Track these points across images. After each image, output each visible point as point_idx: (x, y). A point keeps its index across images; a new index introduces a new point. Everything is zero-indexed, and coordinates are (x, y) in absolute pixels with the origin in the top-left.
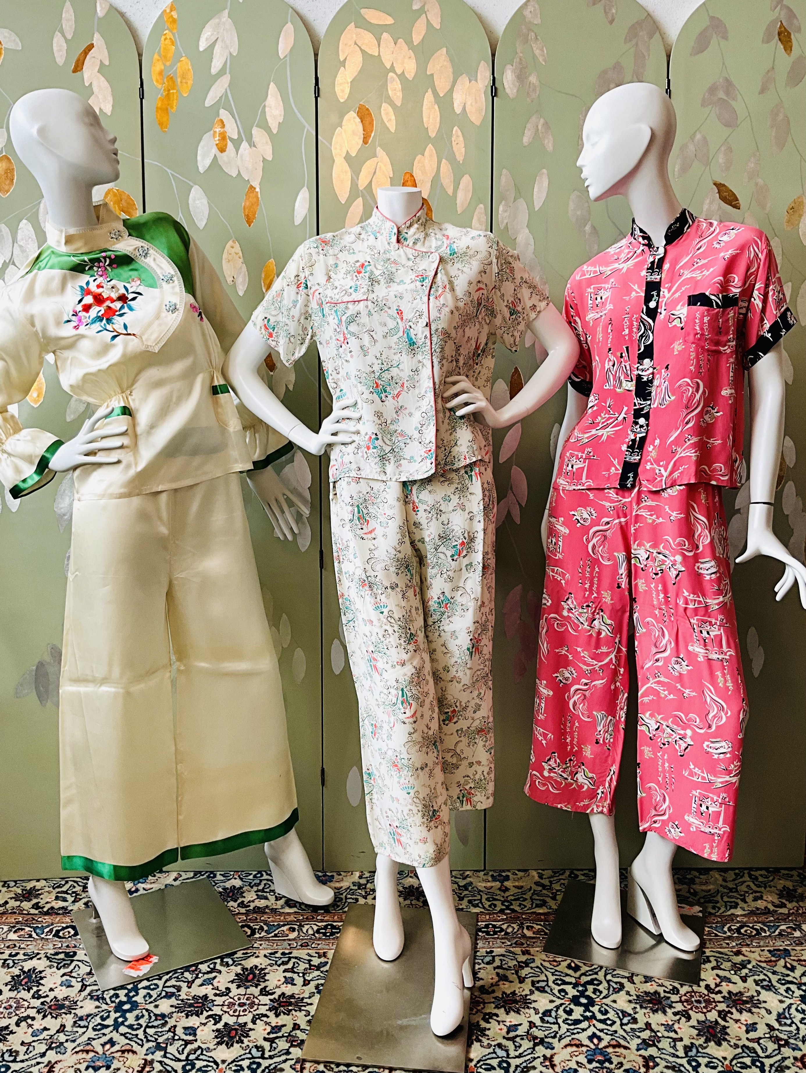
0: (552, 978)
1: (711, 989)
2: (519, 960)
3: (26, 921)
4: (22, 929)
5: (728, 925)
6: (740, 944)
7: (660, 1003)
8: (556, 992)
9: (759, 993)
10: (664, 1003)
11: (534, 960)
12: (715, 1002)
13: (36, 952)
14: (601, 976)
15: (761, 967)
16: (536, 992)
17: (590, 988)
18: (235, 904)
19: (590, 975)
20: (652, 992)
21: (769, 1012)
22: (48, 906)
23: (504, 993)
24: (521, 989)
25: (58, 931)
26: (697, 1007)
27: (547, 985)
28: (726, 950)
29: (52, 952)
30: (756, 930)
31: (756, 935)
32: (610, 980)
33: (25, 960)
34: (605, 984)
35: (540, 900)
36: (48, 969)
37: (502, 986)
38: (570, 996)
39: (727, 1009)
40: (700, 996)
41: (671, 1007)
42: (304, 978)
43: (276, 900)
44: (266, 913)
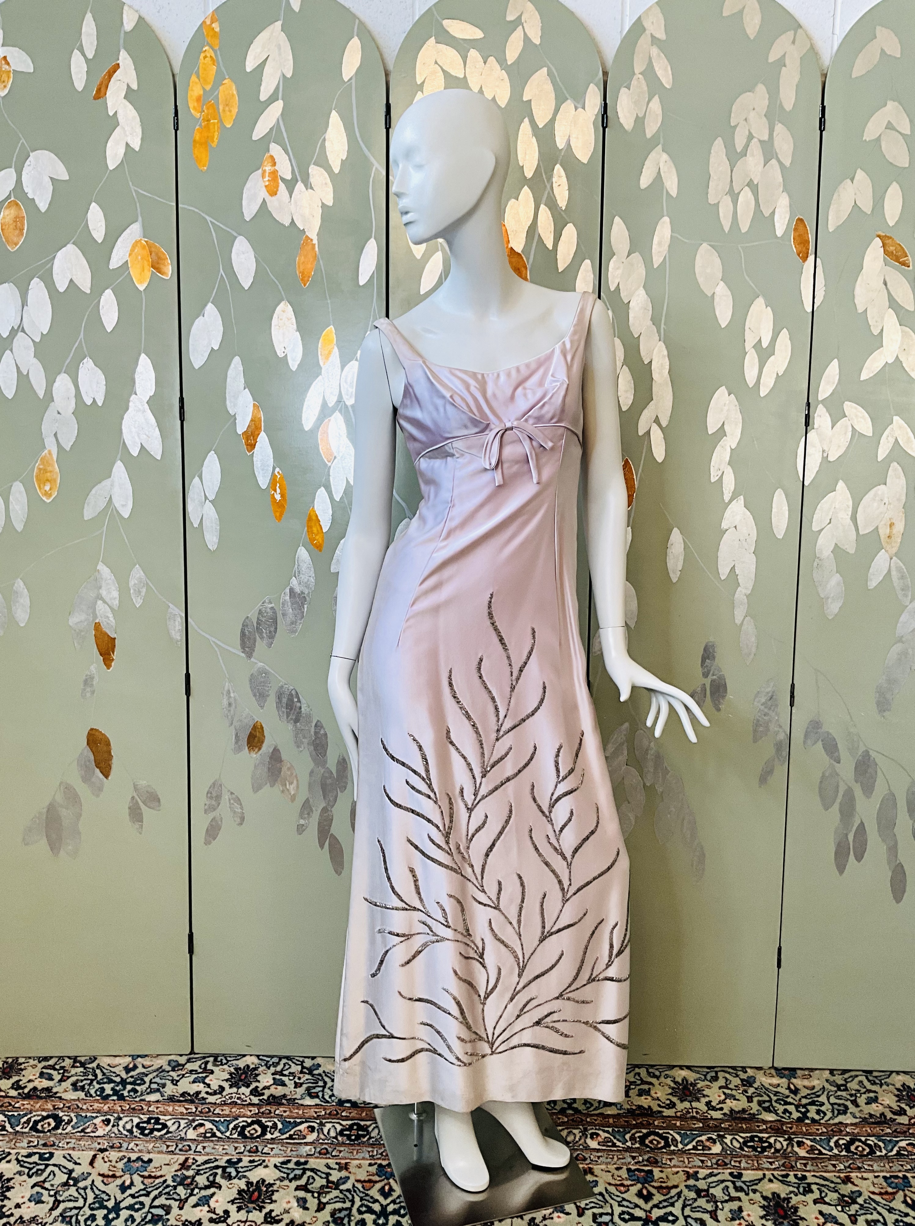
0: (617, 1210)
11: (597, 1182)
14: (676, 1210)
18: (247, 1091)
19: (664, 1207)
27: (612, 1220)
28: (831, 1174)
29: (24, 1152)
30: (869, 1146)
31: (868, 1154)
36: (17, 1176)
37: (556, 1220)
43: (295, 1087)
44: (283, 1104)
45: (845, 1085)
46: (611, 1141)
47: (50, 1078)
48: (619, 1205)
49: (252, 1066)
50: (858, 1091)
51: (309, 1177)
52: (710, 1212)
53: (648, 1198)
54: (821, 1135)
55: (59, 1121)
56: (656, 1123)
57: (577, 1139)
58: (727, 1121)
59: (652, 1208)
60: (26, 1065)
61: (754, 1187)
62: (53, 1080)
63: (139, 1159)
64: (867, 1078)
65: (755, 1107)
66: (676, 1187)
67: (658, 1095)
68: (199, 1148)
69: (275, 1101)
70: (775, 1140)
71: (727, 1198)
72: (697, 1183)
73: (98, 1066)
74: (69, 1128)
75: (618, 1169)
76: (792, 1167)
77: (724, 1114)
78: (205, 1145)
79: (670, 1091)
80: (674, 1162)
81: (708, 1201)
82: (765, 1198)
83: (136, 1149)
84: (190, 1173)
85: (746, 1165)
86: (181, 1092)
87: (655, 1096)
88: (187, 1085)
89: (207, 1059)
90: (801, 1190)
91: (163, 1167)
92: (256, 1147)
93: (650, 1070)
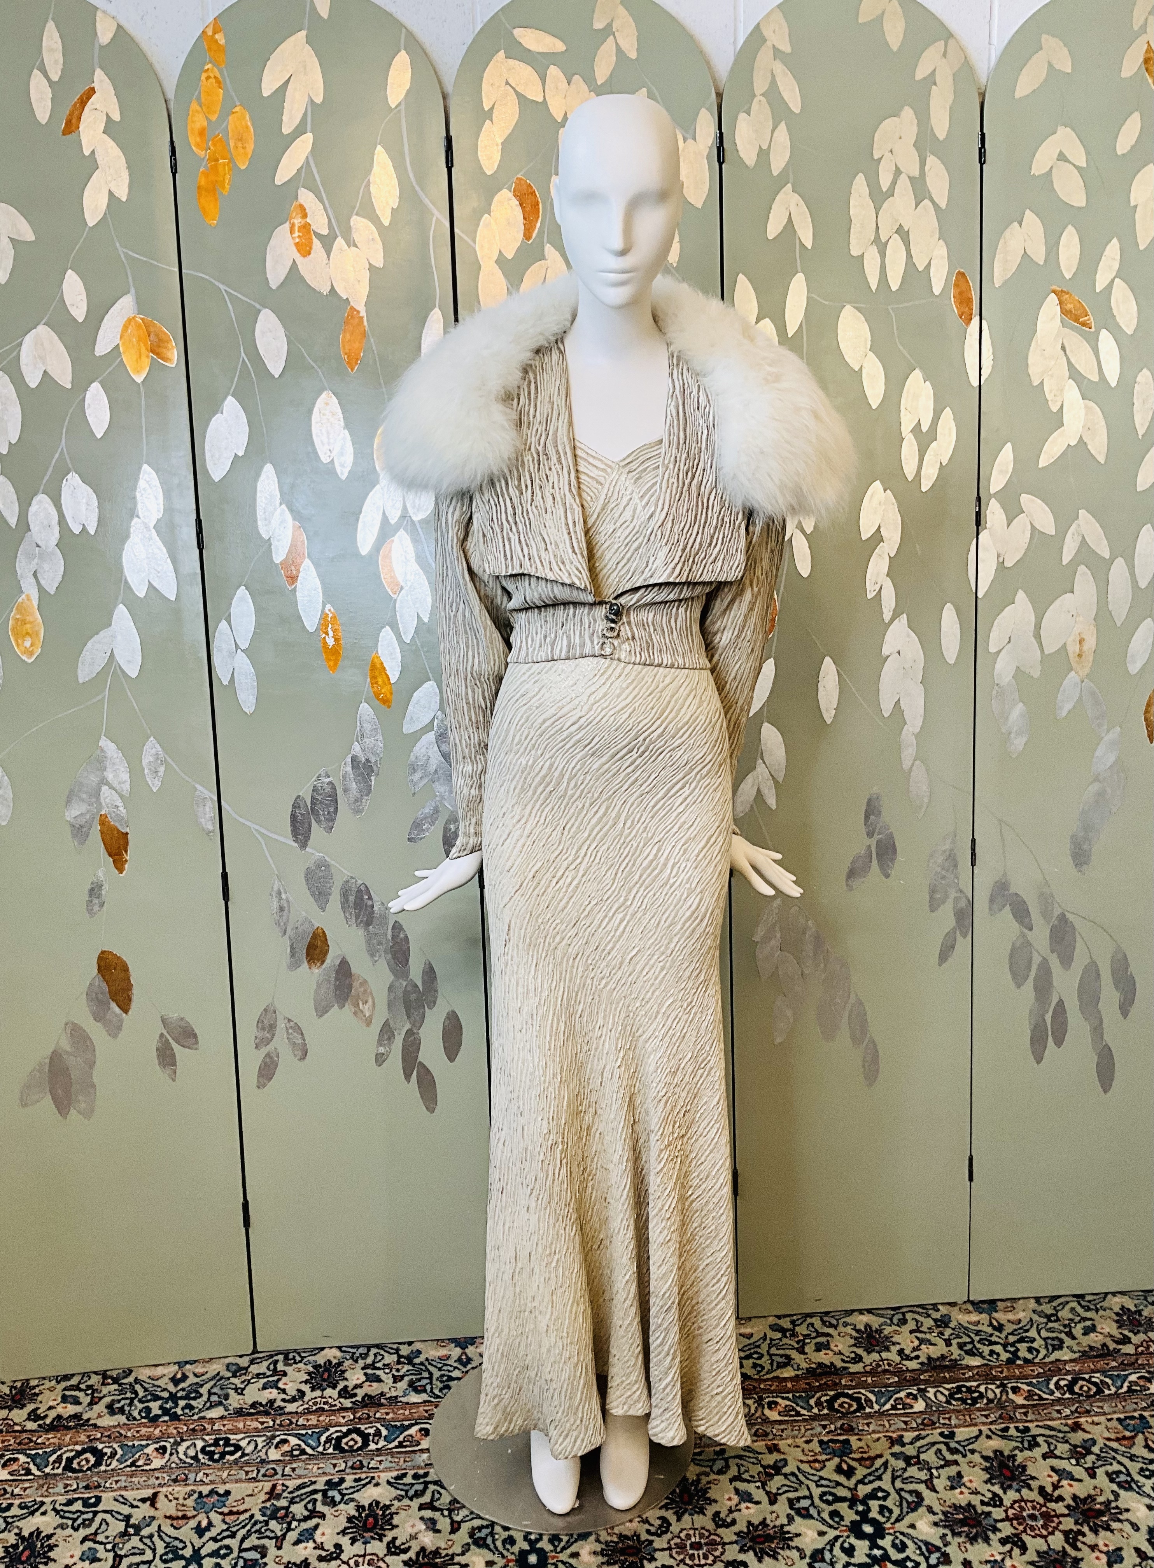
0: (816, 1492)
1: (1047, 1494)
2: (764, 1463)
3: (20, 1444)
4: (16, 1460)
5: (1055, 1379)
6: (1076, 1411)
7: (979, 1524)
8: (825, 1515)
9: (1117, 1496)
10: (984, 1523)
11: (785, 1460)
12: (1057, 1516)
13: (39, 1499)
14: (886, 1483)
15: (1113, 1449)
16: (797, 1518)
17: (874, 1505)
18: (334, 1393)
19: (871, 1482)
20: (963, 1504)
21: (1136, 1528)
22: (52, 1414)
23: (749, 1523)
24: (774, 1515)
25: (70, 1460)
27: (813, 1504)
28: (1058, 1422)
29: (62, 1499)
30: (1095, 1384)
31: (1096, 1394)
32: (902, 1489)
33: (22, 1518)
34: (894, 1496)
35: (781, 1356)
36: (59, 1531)
37: (744, 1511)
38: (847, 1522)
39: (1075, 1528)
40: (1034, 1508)
41: (995, 1530)
42: (451, 1518)
43: (395, 1382)
44: (382, 1405)
45: (1056, 1315)
46: (794, 1409)
47: (77, 1402)
48: (817, 1486)
49: (334, 1361)
50: (1072, 1320)
51: (433, 1492)
52: (925, 1482)
53: (849, 1473)
54: (1039, 1375)
55: (99, 1456)
56: (843, 1382)
57: (753, 1411)
58: (926, 1371)
59: (856, 1485)
60: (41, 1388)
61: (970, 1447)
62: (80, 1403)
63: (212, 1492)
64: (1079, 1303)
65: (955, 1352)
66: (880, 1456)
67: (840, 1347)
68: (287, 1470)
69: (370, 1401)
70: (986, 1389)
71: (942, 1463)
72: (903, 1449)
73: (137, 1381)
74: (115, 1464)
75: (808, 1442)
76: (1011, 1418)
77: (922, 1364)
78: (294, 1465)
79: (852, 1342)
80: (872, 1427)
81: (920, 1469)
82: (986, 1458)
83: (207, 1481)
84: (283, 1503)
85: (957, 1422)
86: (250, 1402)
87: (835, 1349)
88: (255, 1394)
89: (275, 1358)
90: (1026, 1444)
91: (247, 1499)
92: (361, 1462)
93: (825, 1319)
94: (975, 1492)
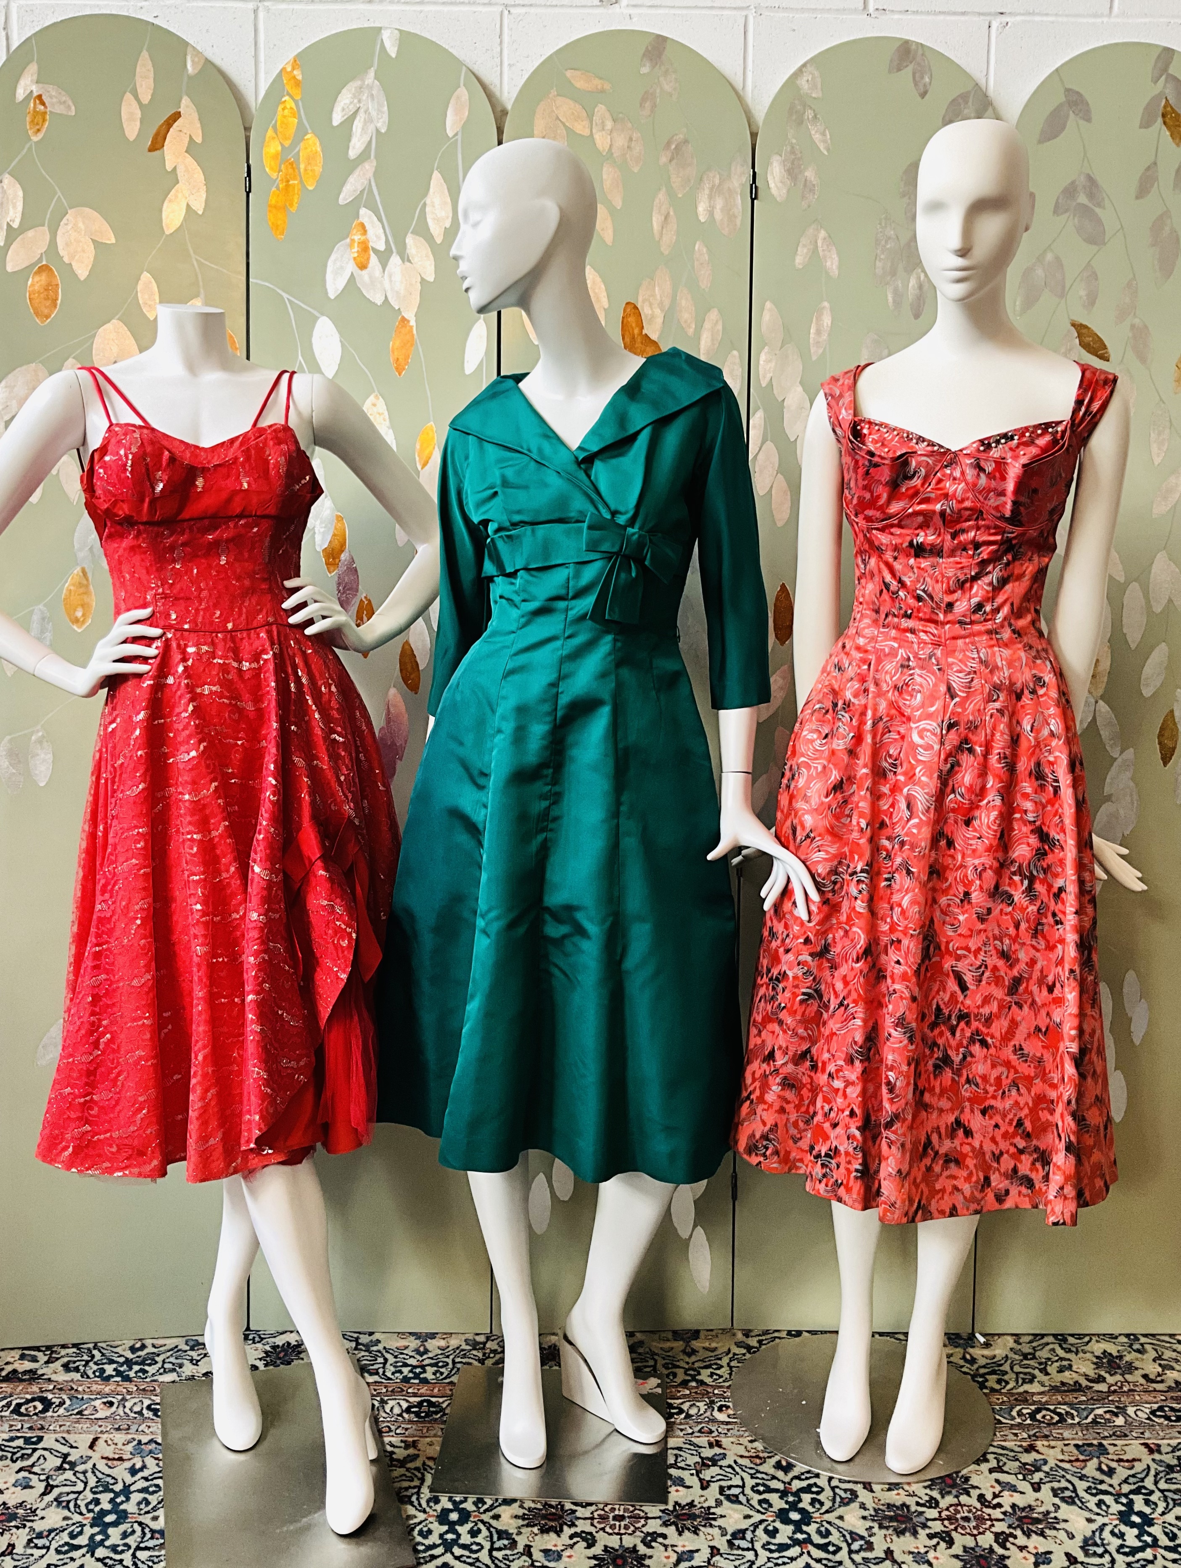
1: (986, 1500)
2: (704, 1455)
5: (1018, 1408)
6: (1034, 1435)
7: (910, 1520)
8: (754, 1503)
9: (1057, 1508)
10: (915, 1520)
11: (725, 1455)
12: (991, 1520)
14: (822, 1481)
15: (1063, 1469)
16: (725, 1503)
17: (806, 1498)
19: (807, 1478)
20: (898, 1504)
21: (1071, 1536)
22: (9, 1368)
23: (677, 1503)
24: (703, 1499)
25: (19, 1405)
26: (963, 1528)
27: (743, 1492)
29: (7, 1436)
30: (1059, 1414)
31: (1058, 1422)
32: (837, 1487)
34: (828, 1492)
37: (674, 1493)
38: (775, 1508)
39: (1007, 1531)
40: (970, 1511)
41: (924, 1526)
45: (1034, 1354)
47: (34, 1360)
48: (752, 1478)
50: (1049, 1359)
53: (787, 1470)
55: (47, 1404)
59: (792, 1479)
62: (37, 1361)
63: (151, 1441)
64: (1060, 1346)
73: (95, 1347)
74: (61, 1411)
75: (752, 1441)
83: (148, 1432)
94: (914, 1495)
